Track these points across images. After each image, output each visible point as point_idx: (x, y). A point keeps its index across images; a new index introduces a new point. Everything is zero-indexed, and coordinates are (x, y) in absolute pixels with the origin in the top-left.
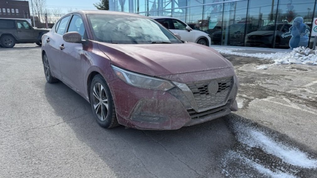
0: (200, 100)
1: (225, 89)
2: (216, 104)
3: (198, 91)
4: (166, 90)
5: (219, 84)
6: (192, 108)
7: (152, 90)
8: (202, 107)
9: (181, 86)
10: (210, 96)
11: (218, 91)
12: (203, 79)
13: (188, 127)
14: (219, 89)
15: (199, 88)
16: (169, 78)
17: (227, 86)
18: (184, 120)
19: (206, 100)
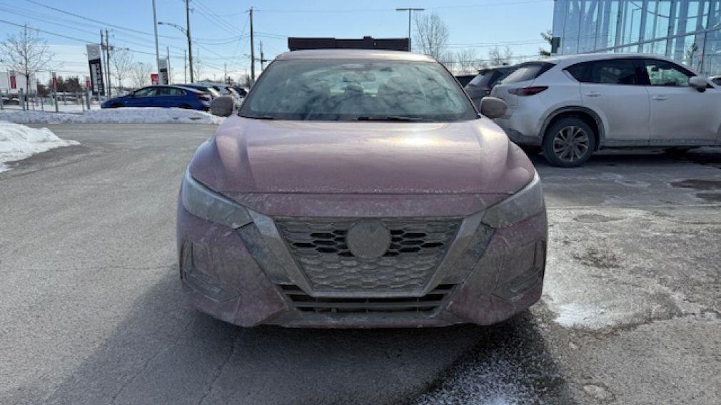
0: (320, 266)
1: (417, 249)
2: (383, 287)
3: (311, 242)
4: (235, 226)
5: (393, 232)
6: (293, 282)
7: (211, 222)
8: (327, 286)
9: (260, 221)
10: (355, 263)
11: (387, 254)
12: (330, 213)
13: (283, 328)
14: (392, 246)
15: (314, 235)
16: (243, 199)
17: (426, 242)
18: (266, 307)
19: (339, 269)
